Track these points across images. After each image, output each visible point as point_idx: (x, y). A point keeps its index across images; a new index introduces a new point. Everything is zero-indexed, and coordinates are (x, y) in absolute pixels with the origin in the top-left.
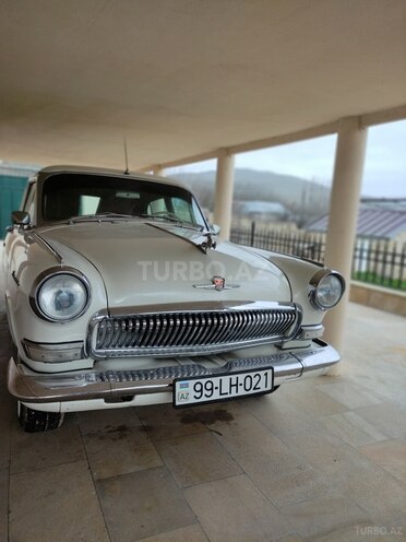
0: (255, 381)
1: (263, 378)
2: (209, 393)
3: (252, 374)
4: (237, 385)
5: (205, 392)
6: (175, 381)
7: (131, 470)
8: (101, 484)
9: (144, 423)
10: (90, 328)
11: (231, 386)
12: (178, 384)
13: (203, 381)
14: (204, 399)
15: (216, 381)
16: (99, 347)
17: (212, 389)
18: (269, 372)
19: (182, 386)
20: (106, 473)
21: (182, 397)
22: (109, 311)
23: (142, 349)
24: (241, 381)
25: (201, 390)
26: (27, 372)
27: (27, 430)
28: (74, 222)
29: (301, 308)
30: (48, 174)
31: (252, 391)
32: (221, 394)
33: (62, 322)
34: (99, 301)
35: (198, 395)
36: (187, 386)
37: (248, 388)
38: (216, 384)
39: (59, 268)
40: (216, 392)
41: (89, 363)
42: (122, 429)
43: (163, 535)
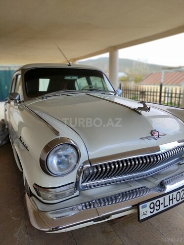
0: (182, 194)
2: (158, 208)
3: (180, 191)
4: (172, 199)
5: (156, 208)
11: (170, 200)
12: (140, 206)
13: (154, 201)
14: (156, 212)
15: (161, 199)
17: (159, 205)
19: (143, 207)
21: (144, 214)
24: (175, 196)
25: (154, 207)
30: (25, 69)
31: (180, 201)
32: (164, 207)
35: (152, 210)
36: (146, 206)
37: (178, 199)
38: (162, 201)
40: (162, 206)
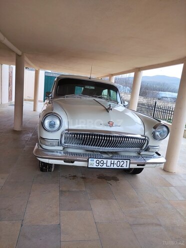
0: (122, 163)
1: (125, 163)
2: (102, 165)
3: (121, 161)
4: (113, 164)
5: (100, 164)
6: (89, 158)
7: (74, 190)
8: (61, 192)
9: (83, 176)
10: (62, 135)
11: (111, 163)
12: (90, 159)
13: (100, 160)
14: (99, 167)
15: (105, 161)
16: (65, 143)
17: (103, 163)
18: (128, 161)
20: (64, 189)
21: (91, 164)
22: (68, 130)
23: (81, 146)
24: (116, 162)
26: (40, 148)
27: (41, 171)
28: (67, 97)
29: (148, 138)
31: (120, 167)
32: (107, 166)
33: (52, 132)
34: (65, 126)
35: (98, 165)
36: (93, 160)
37: (118, 165)
39: (52, 113)
40: (105, 165)
41: (61, 148)
42: (75, 176)
43: (78, 211)
